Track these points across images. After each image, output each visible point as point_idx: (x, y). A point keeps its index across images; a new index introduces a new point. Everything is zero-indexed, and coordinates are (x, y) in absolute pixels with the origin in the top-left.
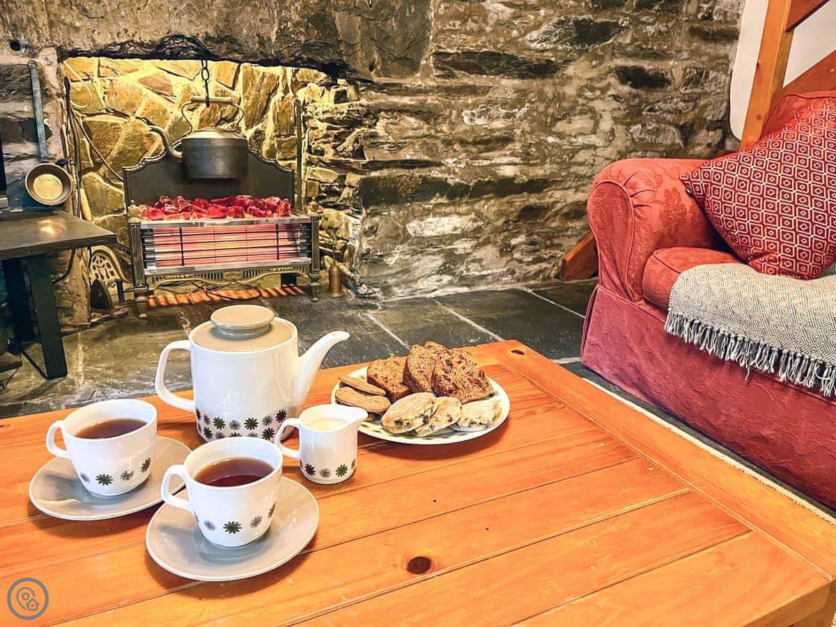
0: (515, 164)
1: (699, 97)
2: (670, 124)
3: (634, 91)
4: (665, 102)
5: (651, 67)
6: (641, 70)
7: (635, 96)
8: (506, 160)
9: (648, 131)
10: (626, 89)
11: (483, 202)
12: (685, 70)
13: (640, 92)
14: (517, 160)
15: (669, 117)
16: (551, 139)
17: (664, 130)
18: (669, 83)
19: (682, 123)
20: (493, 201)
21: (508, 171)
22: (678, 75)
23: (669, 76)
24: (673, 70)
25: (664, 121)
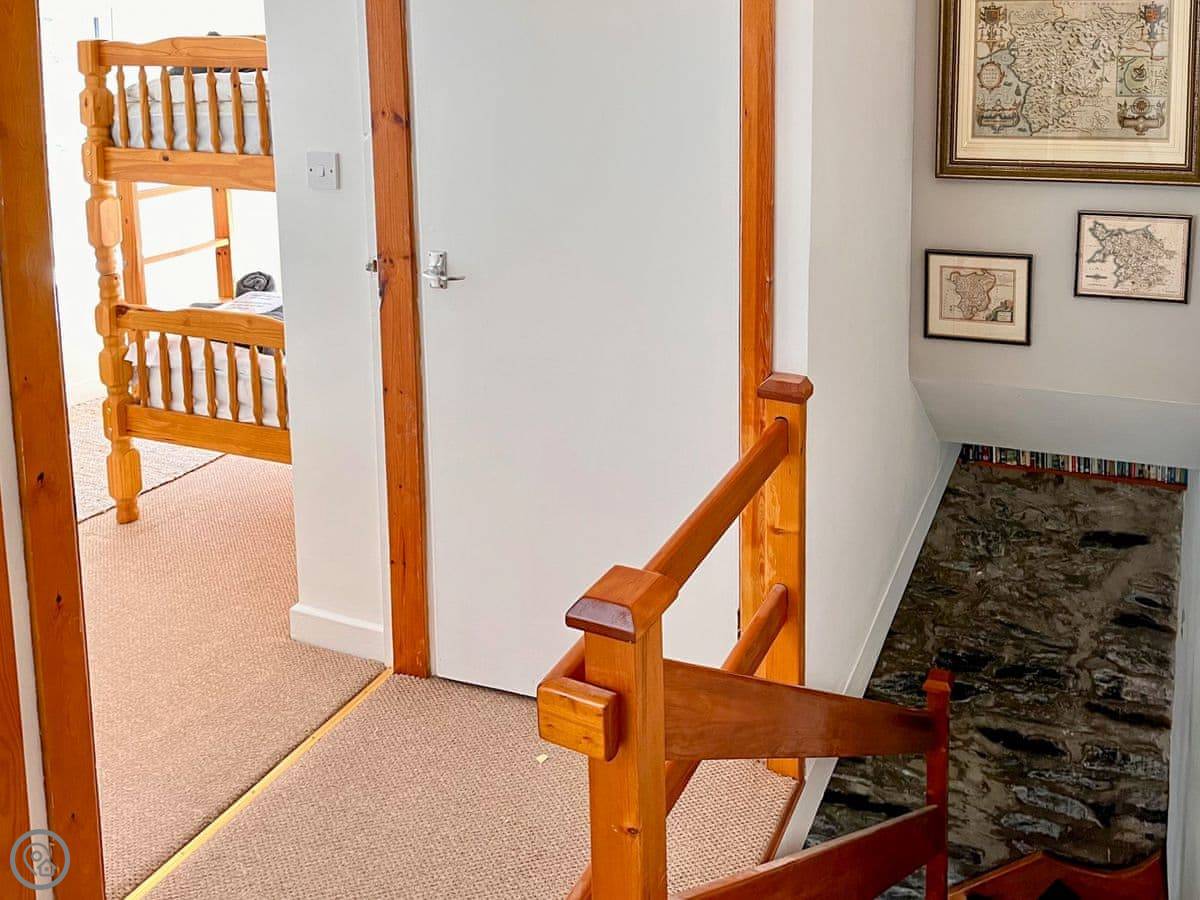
0: (866, 785)
1: (1118, 777)
2: (1073, 798)
3: (1007, 752)
4: (1057, 772)
5: (1031, 732)
6: (1015, 734)
7: (1010, 758)
8: (855, 780)
9: (1039, 796)
10: (995, 748)
11: (834, 809)
12: (1084, 746)
13: (1018, 754)
14: (869, 783)
15: (1069, 789)
16: (907, 773)
17: (1063, 800)
18: (1064, 754)
19: (1091, 801)
20: (845, 811)
21: (861, 790)
22: (1074, 749)
23: (1060, 746)
24: (1067, 743)
25: (1062, 792)
